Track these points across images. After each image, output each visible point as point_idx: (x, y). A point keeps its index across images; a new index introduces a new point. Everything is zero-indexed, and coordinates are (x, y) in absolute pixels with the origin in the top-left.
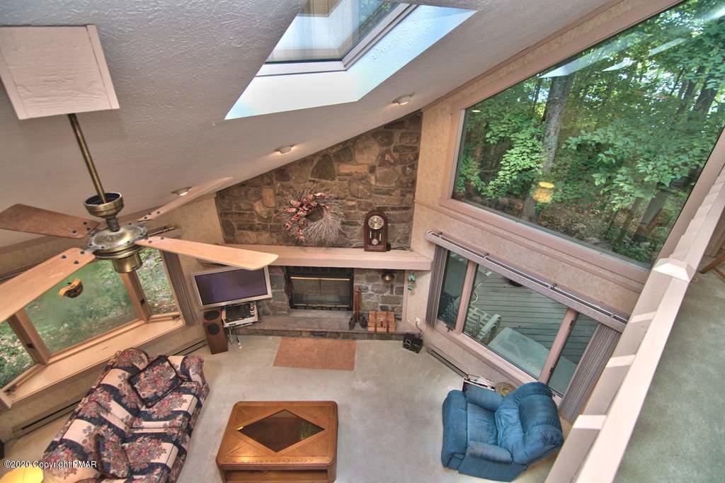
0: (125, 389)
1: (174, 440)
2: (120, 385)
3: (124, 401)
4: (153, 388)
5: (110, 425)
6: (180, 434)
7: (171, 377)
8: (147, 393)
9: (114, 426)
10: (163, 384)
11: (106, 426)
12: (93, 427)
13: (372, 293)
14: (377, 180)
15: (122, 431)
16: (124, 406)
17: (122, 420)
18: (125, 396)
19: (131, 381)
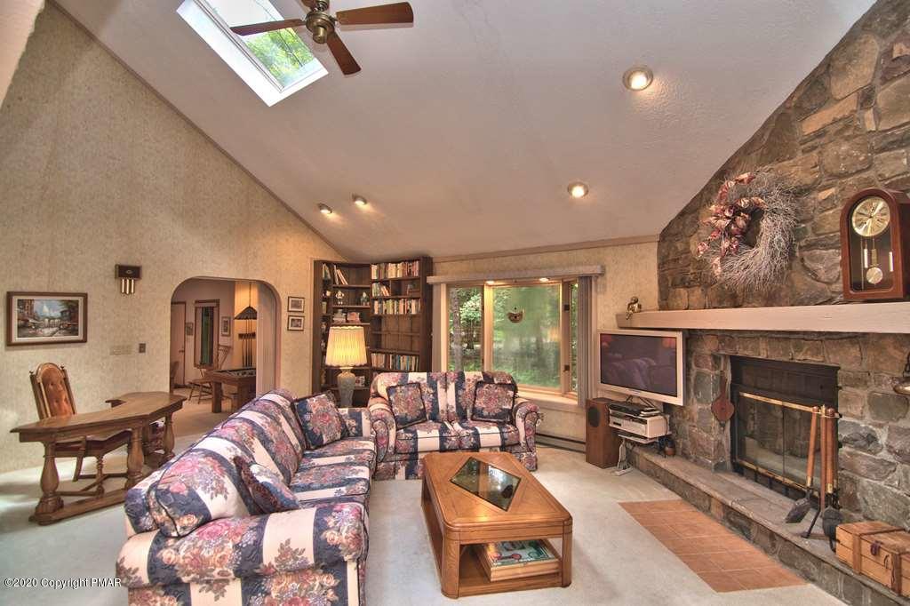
0: (469, 386)
1: (444, 435)
2: (469, 380)
3: (460, 392)
4: (485, 403)
5: (435, 394)
6: (453, 439)
7: (504, 407)
8: (480, 403)
9: (437, 398)
10: (494, 408)
11: (432, 391)
12: (425, 381)
13: (890, 458)
14: (878, 117)
15: (438, 409)
16: (457, 396)
17: (447, 406)
18: (464, 389)
19: (479, 384)
